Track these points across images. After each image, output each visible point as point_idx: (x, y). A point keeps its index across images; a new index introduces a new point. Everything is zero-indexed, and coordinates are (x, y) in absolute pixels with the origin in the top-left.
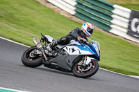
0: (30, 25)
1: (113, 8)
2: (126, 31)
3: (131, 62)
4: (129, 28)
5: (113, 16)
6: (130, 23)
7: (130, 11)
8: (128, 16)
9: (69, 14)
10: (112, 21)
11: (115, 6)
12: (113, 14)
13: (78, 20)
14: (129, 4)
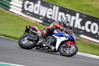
2: (21, 10)
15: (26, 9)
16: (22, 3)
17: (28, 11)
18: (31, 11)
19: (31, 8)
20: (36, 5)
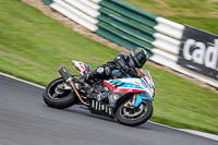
0: (25, 46)
1: (156, 23)
2: (176, 58)
3: (183, 107)
4: (181, 54)
5: (156, 35)
6: (182, 46)
7: (182, 27)
8: (179, 35)
9: (87, 30)
10: (154, 43)
11: (159, 19)
12: (156, 31)
13: (101, 40)
14: (181, 17)
15: (187, 56)
16: (178, 43)
17: (191, 62)
18: (199, 61)
19: (198, 56)
20: (211, 49)
